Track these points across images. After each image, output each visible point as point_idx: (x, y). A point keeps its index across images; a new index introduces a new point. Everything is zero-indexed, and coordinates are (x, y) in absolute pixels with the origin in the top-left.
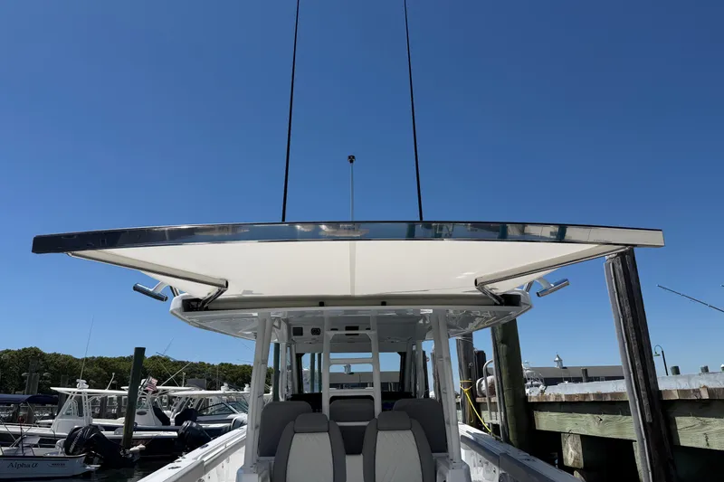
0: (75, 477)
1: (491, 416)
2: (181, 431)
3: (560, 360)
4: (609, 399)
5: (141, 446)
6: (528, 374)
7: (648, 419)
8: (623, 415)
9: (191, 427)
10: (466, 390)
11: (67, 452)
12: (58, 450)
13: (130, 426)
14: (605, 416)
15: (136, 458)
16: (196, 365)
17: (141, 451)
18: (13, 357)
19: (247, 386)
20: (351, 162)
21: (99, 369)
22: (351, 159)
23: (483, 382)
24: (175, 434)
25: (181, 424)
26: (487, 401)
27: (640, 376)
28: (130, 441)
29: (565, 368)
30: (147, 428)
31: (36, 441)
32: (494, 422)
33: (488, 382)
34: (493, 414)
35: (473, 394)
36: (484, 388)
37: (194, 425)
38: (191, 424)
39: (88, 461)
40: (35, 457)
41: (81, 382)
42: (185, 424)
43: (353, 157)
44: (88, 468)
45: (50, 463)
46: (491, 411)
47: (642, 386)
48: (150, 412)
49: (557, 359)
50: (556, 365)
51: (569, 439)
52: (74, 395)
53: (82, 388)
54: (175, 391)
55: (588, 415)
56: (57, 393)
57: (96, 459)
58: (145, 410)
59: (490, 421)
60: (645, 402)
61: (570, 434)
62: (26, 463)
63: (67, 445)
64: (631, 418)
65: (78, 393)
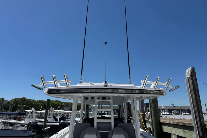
0: (29, 136)
1: (149, 125)
2: (60, 123)
3: (173, 104)
4: (187, 125)
5: (49, 127)
6: (163, 108)
7: (201, 134)
8: (192, 131)
9: (63, 122)
10: (142, 117)
11: (27, 129)
12: (25, 128)
13: (46, 121)
14: (186, 130)
15: (47, 131)
16: (68, 103)
17: (49, 129)
18: (19, 100)
19: (80, 110)
20: (106, 44)
21: (41, 104)
22: (106, 43)
23: (147, 114)
24: (58, 124)
25: (60, 121)
26: (148, 120)
27: (198, 119)
28: (46, 126)
29: (175, 106)
30: (51, 122)
31: (20, 125)
32: (150, 127)
33: (148, 114)
34: (150, 124)
35: (144, 118)
36: (147, 116)
37: (64, 121)
38: (63, 121)
39: (33, 132)
40: (18, 130)
41: (33, 109)
42: (61, 121)
43: (107, 42)
44: (33, 134)
45: (22, 132)
46: (149, 123)
47: (199, 123)
48: (52, 117)
49: (172, 104)
50: (172, 106)
51: (174, 136)
52: (31, 112)
53: (33, 110)
54: (59, 111)
55: (180, 129)
56: (26, 111)
57: (36, 131)
58: (51, 117)
59: (149, 127)
60: (200, 129)
61: (174, 134)
62: (16, 132)
63: (27, 127)
64: (194, 132)
65: (32, 112)
